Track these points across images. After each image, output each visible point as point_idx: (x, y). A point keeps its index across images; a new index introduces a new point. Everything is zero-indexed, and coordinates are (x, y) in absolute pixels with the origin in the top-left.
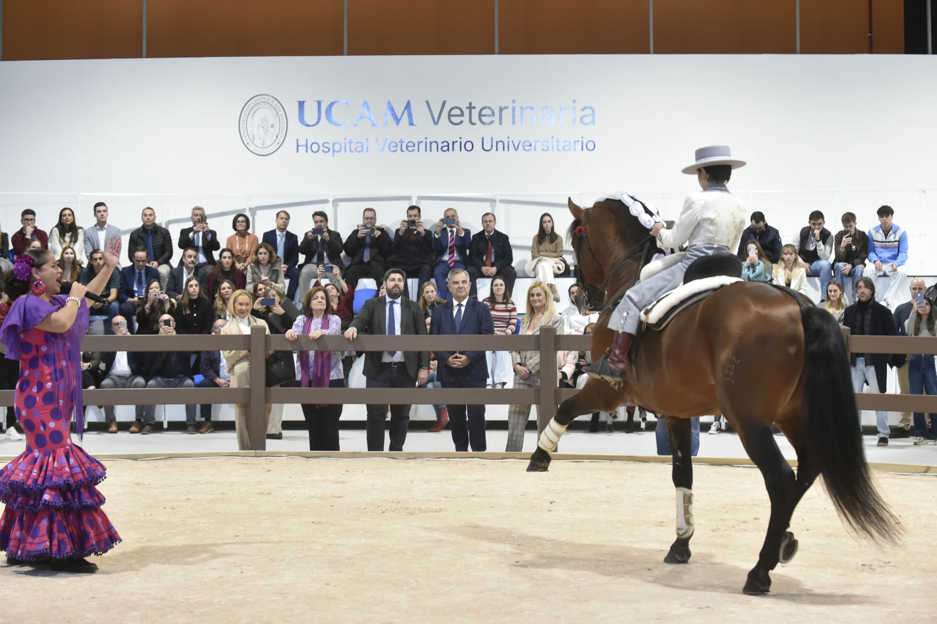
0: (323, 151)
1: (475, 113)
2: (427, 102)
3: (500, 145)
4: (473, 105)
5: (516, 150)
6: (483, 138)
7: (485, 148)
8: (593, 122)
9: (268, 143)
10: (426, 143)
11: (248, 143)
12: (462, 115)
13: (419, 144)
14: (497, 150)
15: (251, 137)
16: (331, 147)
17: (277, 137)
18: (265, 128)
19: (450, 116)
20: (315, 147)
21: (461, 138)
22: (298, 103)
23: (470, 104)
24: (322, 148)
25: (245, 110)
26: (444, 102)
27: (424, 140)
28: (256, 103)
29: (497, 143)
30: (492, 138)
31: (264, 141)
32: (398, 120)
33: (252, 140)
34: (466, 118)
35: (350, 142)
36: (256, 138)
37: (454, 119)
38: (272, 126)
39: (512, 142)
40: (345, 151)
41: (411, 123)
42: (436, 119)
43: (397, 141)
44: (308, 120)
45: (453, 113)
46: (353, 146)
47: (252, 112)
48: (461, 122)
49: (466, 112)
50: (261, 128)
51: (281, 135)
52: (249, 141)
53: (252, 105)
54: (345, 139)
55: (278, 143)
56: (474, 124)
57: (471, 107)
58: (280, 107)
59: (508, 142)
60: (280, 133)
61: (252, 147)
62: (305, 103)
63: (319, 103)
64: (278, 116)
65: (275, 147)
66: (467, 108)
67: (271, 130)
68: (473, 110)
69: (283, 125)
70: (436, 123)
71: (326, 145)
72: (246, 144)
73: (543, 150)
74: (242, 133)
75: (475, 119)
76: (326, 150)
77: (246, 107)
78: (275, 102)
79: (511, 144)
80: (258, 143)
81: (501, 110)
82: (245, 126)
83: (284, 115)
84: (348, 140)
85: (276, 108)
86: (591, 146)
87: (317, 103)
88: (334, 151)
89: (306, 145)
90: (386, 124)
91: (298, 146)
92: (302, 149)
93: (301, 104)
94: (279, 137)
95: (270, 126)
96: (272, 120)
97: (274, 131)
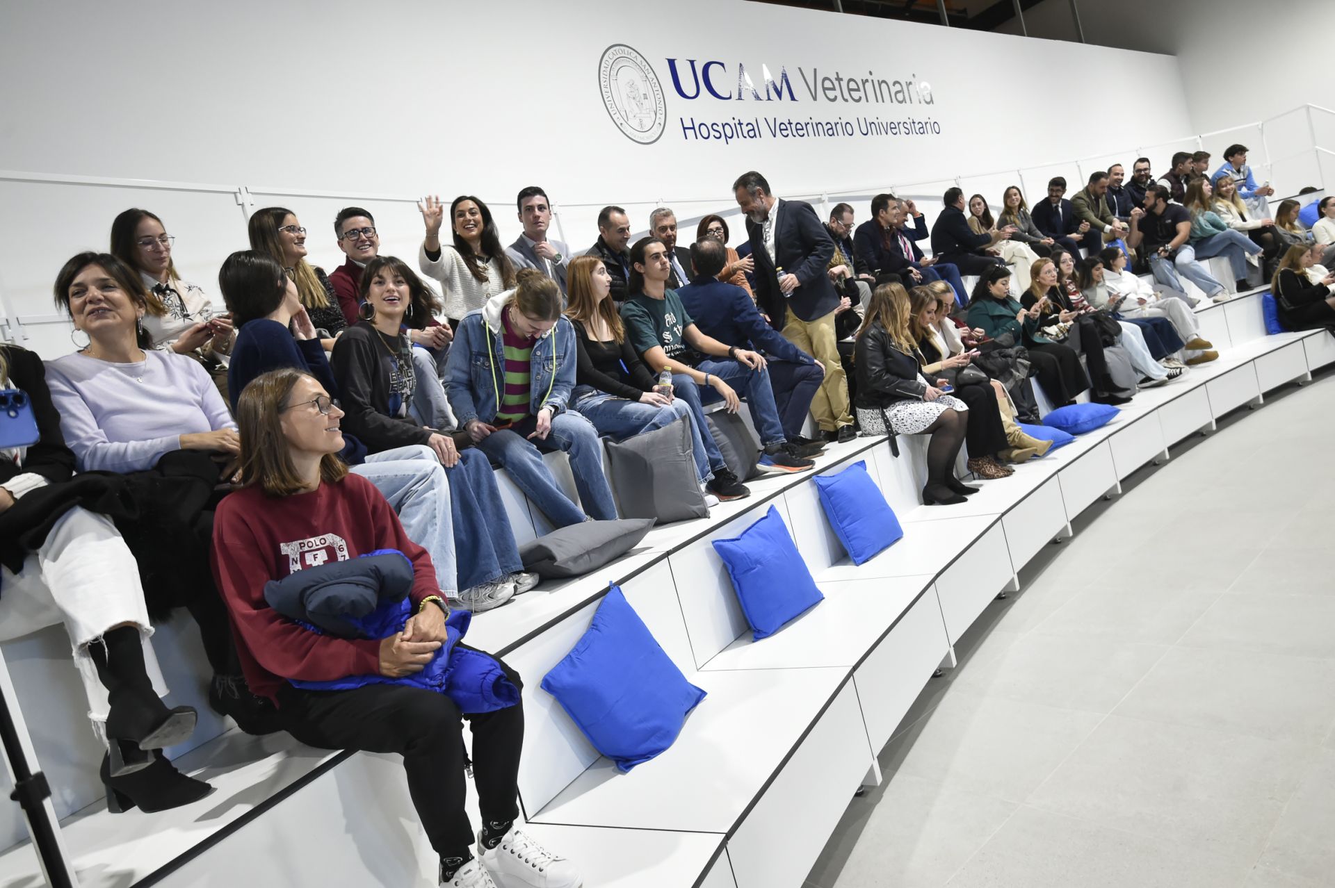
0: (715, 136)
1: (844, 86)
2: (799, 69)
3: (873, 127)
4: (840, 76)
5: (887, 134)
6: (858, 119)
7: (863, 131)
9: (647, 123)
10: (812, 124)
11: (621, 124)
12: (834, 88)
13: (806, 126)
14: (872, 134)
15: (623, 113)
16: (721, 130)
17: (656, 115)
18: (637, 99)
19: (824, 89)
20: (704, 131)
21: (840, 118)
22: (667, 61)
23: (838, 73)
24: (712, 133)
25: (602, 69)
26: (815, 71)
27: (810, 121)
28: (615, 58)
29: (870, 125)
30: (865, 119)
31: (641, 121)
32: (779, 94)
33: (625, 119)
34: (838, 93)
35: (740, 124)
36: (631, 116)
37: (828, 94)
38: (646, 97)
39: (881, 123)
40: (738, 136)
41: (792, 97)
42: (813, 93)
43: (786, 122)
44: (685, 88)
45: (826, 85)
46: (745, 129)
47: (613, 72)
48: (836, 97)
49: (837, 84)
50: (632, 100)
51: (660, 113)
52: (623, 121)
53: (611, 62)
54: (734, 119)
55: (660, 124)
56: (847, 100)
57: (839, 78)
58: (647, 66)
59: (878, 123)
60: (658, 108)
61: (629, 131)
62: (676, 62)
63: (692, 62)
64: (648, 81)
65: (656, 131)
66: (836, 79)
67: (646, 102)
68: (841, 82)
69: (658, 96)
70: (815, 99)
71: (715, 127)
72: (619, 125)
73: (905, 133)
74: (607, 103)
75: (846, 94)
76: (717, 134)
77: (604, 63)
78: (640, 58)
79: (881, 126)
80: (634, 123)
81: (864, 83)
82: (609, 90)
83: (655, 80)
84: (737, 122)
85: (643, 68)
86: (937, 128)
87: (689, 63)
88: (726, 135)
89: (693, 128)
90: (769, 99)
91: (685, 129)
92: (690, 133)
93: (672, 63)
94: (658, 115)
95: (642, 96)
96: (643, 88)
97: (649, 104)
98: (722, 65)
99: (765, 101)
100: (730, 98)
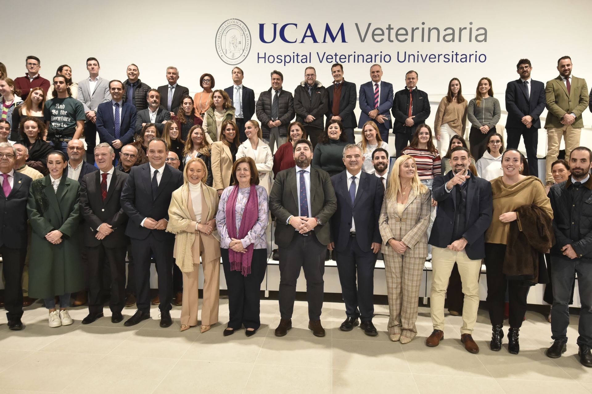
0: (277, 62)
1: (393, 33)
2: (357, 25)
3: (412, 57)
4: (391, 27)
5: (424, 62)
6: (398, 52)
7: (400, 60)
8: (485, 40)
9: (237, 55)
11: (222, 56)
12: (383, 34)
13: (349, 56)
14: (409, 62)
15: (224, 51)
16: (283, 58)
17: (243, 51)
18: (235, 44)
19: (373, 35)
20: (271, 59)
21: (381, 52)
22: (259, 25)
23: (390, 25)
24: (276, 60)
25: (220, 30)
26: (370, 24)
27: (353, 54)
28: (228, 25)
29: (409, 56)
30: (405, 52)
31: (234, 54)
32: (333, 39)
33: (225, 53)
34: (386, 37)
35: (298, 55)
36: (228, 52)
37: (377, 38)
38: (240, 43)
39: (421, 55)
40: (294, 62)
41: (344, 40)
42: (363, 37)
43: (333, 55)
44: (266, 38)
45: (376, 32)
46: (300, 58)
47: (225, 32)
48: (382, 40)
49: (386, 32)
50: (231, 45)
51: (247, 50)
52: (223, 54)
53: (225, 27)
54: (294, 53)
55: (244, 56)
56: (392, 41)
57: (390, 28)
58: (246, 28)
59: (418, 55)
60: (246, 48)
61: (225, 58)
62: (264, 25)
63: (275, 25)
64: (244, 36)
65: (242, 58)
66: (387, 29)
67: (239, 46)
68: (391, 30)
69: (248, 42)
70: (363, 41)
71: (279, 57)
72: (221, 56)
73: (444, 61)
74: (217, 48)
75: (393, 37)
76: (280, 61)
77: (221, 28)
78: (242, 24)
79: (420, 56)
80: (229, 55)
81: (413, 30)
82: (220, 42)
83: (249, 35)
84: (295, 54)
85: (243, 29)
86: (482, 58)
87: (273, 25)
88: (285, 61)
89: (265, 58)
90: (324, 41)
91: (259, 58)
92: (262, 60)
93: (262, 26)
94: (245, 51)
95: (238, 43)
96: (240, 38)
97: (242, 46)
98: (296, 25)
99: (321, 43)
100: (296, 42)
